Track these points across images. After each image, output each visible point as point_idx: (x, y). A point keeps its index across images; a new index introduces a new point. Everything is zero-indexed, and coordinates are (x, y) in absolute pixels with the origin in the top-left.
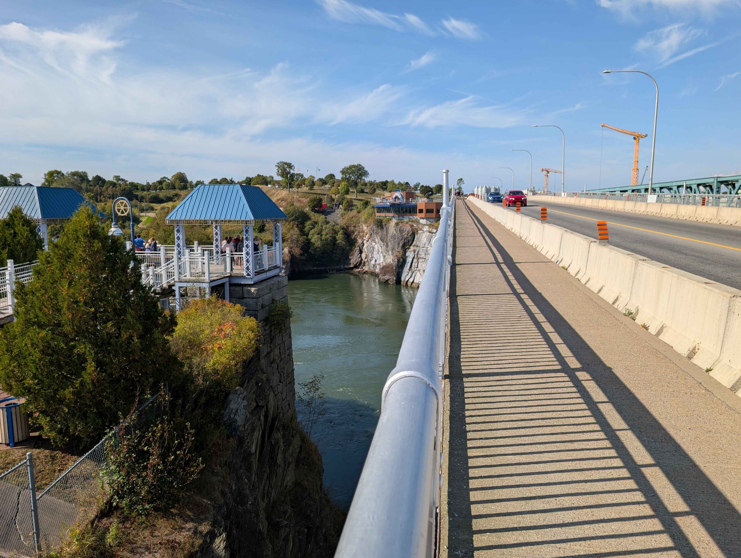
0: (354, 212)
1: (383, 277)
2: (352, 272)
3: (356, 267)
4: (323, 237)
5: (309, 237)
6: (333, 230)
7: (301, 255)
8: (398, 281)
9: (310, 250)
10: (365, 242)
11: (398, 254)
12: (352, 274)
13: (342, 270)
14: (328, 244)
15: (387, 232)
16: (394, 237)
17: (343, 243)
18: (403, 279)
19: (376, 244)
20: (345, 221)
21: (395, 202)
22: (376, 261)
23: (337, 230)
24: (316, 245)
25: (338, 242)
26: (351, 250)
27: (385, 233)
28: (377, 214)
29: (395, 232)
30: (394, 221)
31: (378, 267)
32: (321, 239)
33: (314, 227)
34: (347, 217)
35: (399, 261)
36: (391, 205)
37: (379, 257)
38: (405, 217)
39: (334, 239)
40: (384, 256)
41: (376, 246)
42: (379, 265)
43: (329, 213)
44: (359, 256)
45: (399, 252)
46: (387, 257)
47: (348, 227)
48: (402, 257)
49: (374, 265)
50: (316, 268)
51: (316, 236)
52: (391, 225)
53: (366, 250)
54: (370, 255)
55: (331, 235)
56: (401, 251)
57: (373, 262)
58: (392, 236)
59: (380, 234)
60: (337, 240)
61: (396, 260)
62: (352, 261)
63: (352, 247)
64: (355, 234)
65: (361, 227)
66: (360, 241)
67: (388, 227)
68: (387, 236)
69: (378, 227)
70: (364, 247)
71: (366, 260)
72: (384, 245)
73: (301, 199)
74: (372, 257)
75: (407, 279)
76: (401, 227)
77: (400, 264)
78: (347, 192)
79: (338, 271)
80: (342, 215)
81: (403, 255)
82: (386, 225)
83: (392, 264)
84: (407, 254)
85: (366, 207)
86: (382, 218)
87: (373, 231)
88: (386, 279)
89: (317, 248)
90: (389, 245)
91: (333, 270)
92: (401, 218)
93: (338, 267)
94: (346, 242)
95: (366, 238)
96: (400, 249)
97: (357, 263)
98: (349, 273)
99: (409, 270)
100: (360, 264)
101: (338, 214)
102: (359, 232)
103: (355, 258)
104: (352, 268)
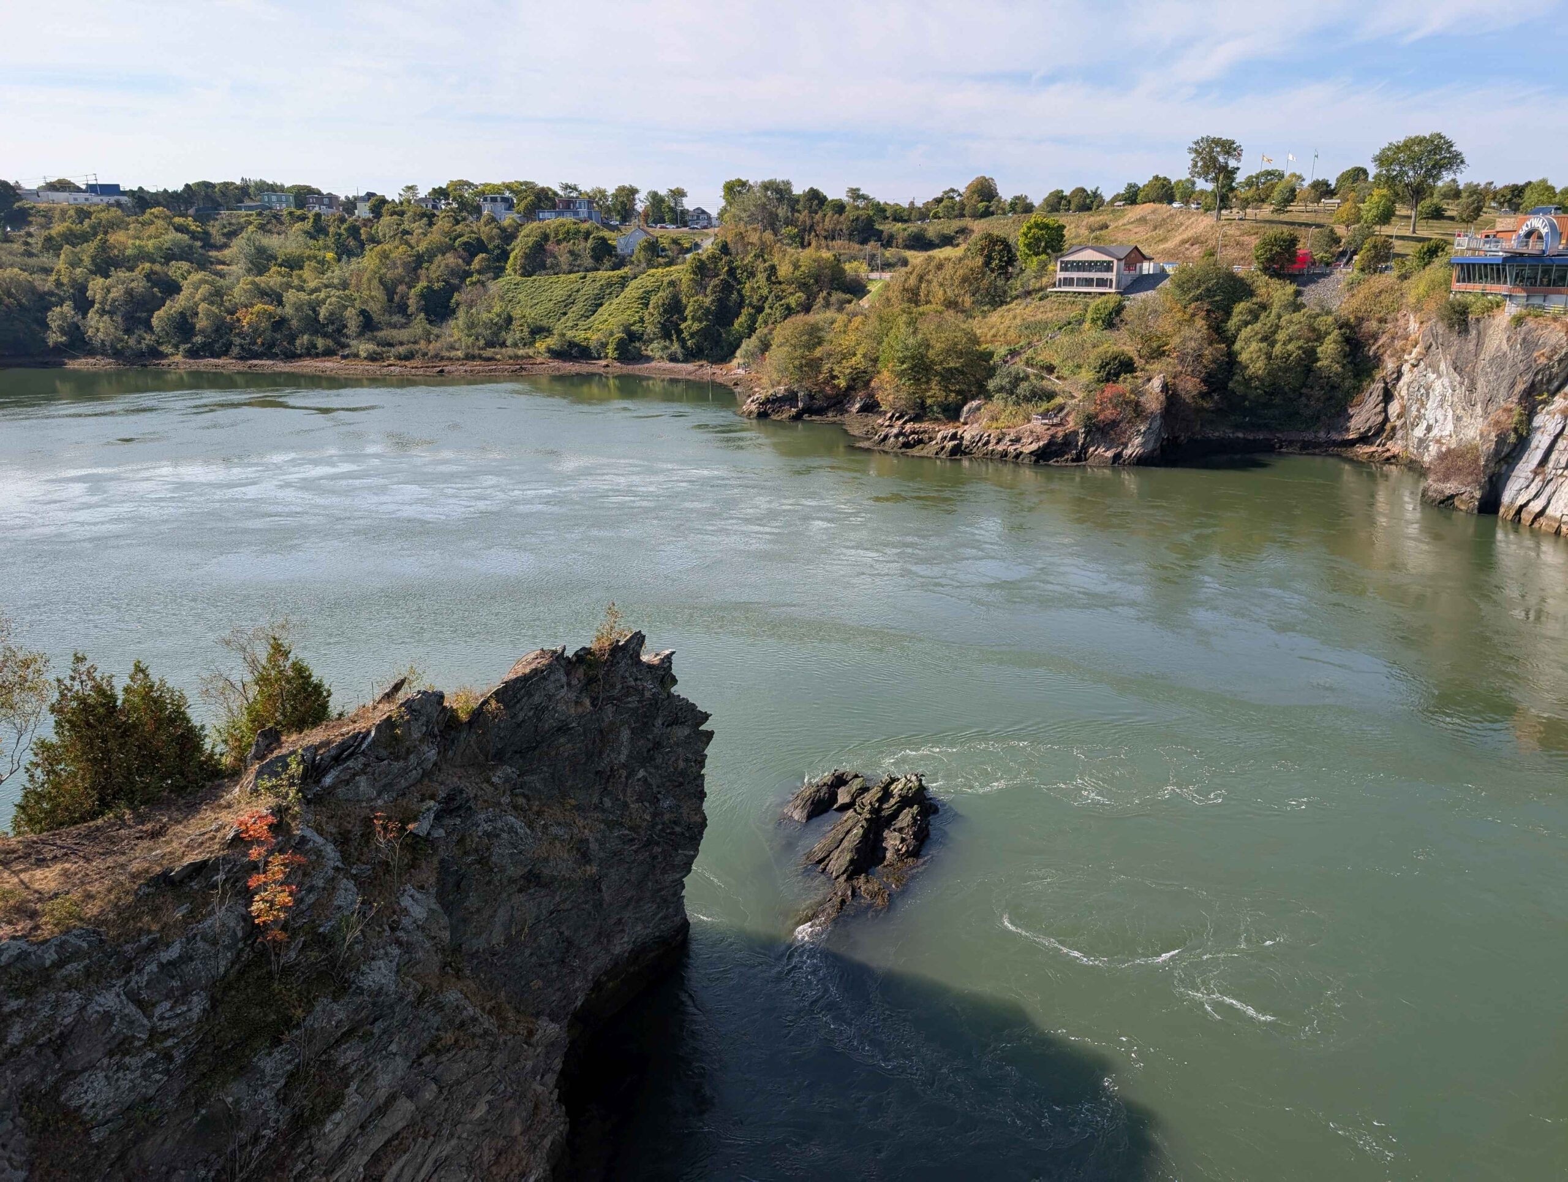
0: (1389, 278)
1: (1440, 486)
2: (1349, 453)
3: (1364, 439)
4: (1278, 349)
5: (1237, 346)
6: (1313, 330)
7: (1203, 395)
8: (1490, 505)
9: (1231, 385)
10: (1406, 368)
11: (1504, 418)
12: (1350, 461)
13: (1318, 445)
14: (1287, 370)
15: (1479, 345)
16: (1498, 361)
17: (1337, 368)
18: (1506, 498)
19: (1439, 376)
20: (1355, 303)
21: (1524, 250)
22: (1429, 429)
23: (1323, 329)
24: (1251, 370)
25: (1319, 364)
26: (1358, 389)
27: (1471, 346)
28: (1456, 286)
29: (1505, 347)
30: (1511, 309)
31: (1433, 449)
32: (1269, 357)
33: (1256, 318)
34: (1362, 292)
35: (1501, 440)
36: (1505, 259)
37: (1440, 418)
38: (1553, 297)
39: (1311, 355)
40: (1458, 419)
41: (1438, 386)
42: (1438, 441)
43: (1313, 279)
44: (1379, 409)
45: (1511, 410)
46: (1466, 420)
47: (1360, 320)
48: (1516, 430)
49: (1421, 441)
50: (1241, 435)
51: (1254, 346)
52: (1496, 321)
53: (1404, 393)
54: (1414, 408)
55: (1301, 343)
56: (1518, 409)
57: (1419, 432)
58: (1493, 359)
59: (1454, 349)
60: (1318, 360)
61: (1493, 436)
62: (1353, 423)
63: (1361, 381)
64: (1380, 342)
65: (1401, 322)
66: (1390, 365)
67: (1485, 329)
68: (1476, 355)
69: (1451, 326)
70: (1401, 383)
71: (1399, 423)
72: (1461, 384)
73: (1246, 238)
74: (1419, 417)
75: (1521, 501)
76: (1529, 332)
77: (1506, 450)
78: (1386, 217)
79: (1307, 447)
80: (1351, 285)
81: (1521, 422)
82: (1478, 320)
83: (1477, 448)
84: (1537, 421)
85: (1429, 263)
86: (1471, 298)
87: (1435, 337)
88: (1448, 492)
89: (1251, 378)
90: (1479, 386)
91: (1291, 443)
92: (1537, 301)
93: (1308, 436)
94: (1343, 366)
95: (1411, 358)
96: (1513, 403)
97: (1370, 429)
98: (1339, 456)
99: (1536, 473)
100: (1381, 431)
101: (1338, 282)
102: (1393, 338)
103: (1364, 415)
104: (1352, 443)
